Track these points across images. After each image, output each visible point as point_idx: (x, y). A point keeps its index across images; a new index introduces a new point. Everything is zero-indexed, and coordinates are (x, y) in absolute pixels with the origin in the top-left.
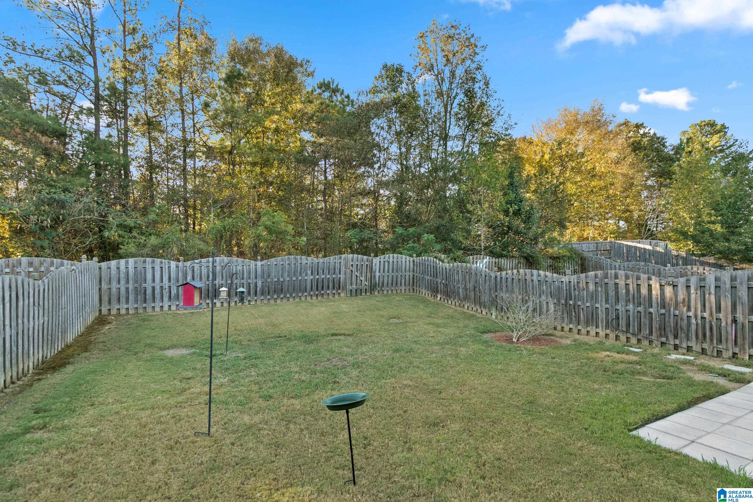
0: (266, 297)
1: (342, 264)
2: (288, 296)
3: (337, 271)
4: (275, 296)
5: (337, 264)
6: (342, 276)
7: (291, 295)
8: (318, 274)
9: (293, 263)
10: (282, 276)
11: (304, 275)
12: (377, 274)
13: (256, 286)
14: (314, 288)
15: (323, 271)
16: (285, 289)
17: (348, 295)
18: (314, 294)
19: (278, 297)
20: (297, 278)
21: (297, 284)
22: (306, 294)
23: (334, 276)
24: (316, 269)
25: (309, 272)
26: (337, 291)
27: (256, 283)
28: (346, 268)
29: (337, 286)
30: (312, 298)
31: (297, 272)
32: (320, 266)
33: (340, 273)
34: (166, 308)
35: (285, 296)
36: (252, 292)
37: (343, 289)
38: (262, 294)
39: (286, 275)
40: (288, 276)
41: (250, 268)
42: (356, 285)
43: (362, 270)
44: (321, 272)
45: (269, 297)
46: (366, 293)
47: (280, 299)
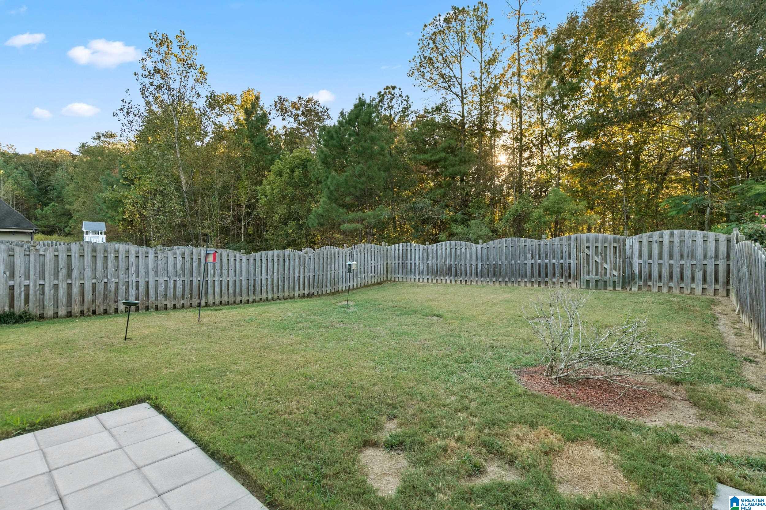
0: (485, 278)
1: (572, 246)
2: (507, 280)
3: (565, 255)
4: (494, 279)
5: (564, 247)
6: (573, 262)
7: (509, 279)
8: (539, 258)
9: (511, 245)
10: (500, 259)
11: (523, 258)
12: (636, 261)
13: (477, 268)
14: (536, 273)
15: (547, 255)
16: (503, 273)
17: (584, 287)
18: (536, 281)
19: (496, 280)
20: (515, 262)
21: (516, 268)
22: (526, 280)
23: (562, 261)
24: (537, 254)
25: (529, 256)
26: (566, 280)
27: (477, 265)
28: (578, 250)
29: (566, 273)
30: (532, 286)
31: (515, 255)
32: (542, 249)
33: (570, 258)
34: (417, 280)
35: (503, 280)
36: (473, 274)
37: (574, 278)
38: (482, 276)
39: (503, 258)
40: (506, 259)
41: (471, 252)
42: (597, 274)
43: (606, 255)
44: (543, 255)
45: (488, 279)
46: (614, 287)
47: (498, 282)
